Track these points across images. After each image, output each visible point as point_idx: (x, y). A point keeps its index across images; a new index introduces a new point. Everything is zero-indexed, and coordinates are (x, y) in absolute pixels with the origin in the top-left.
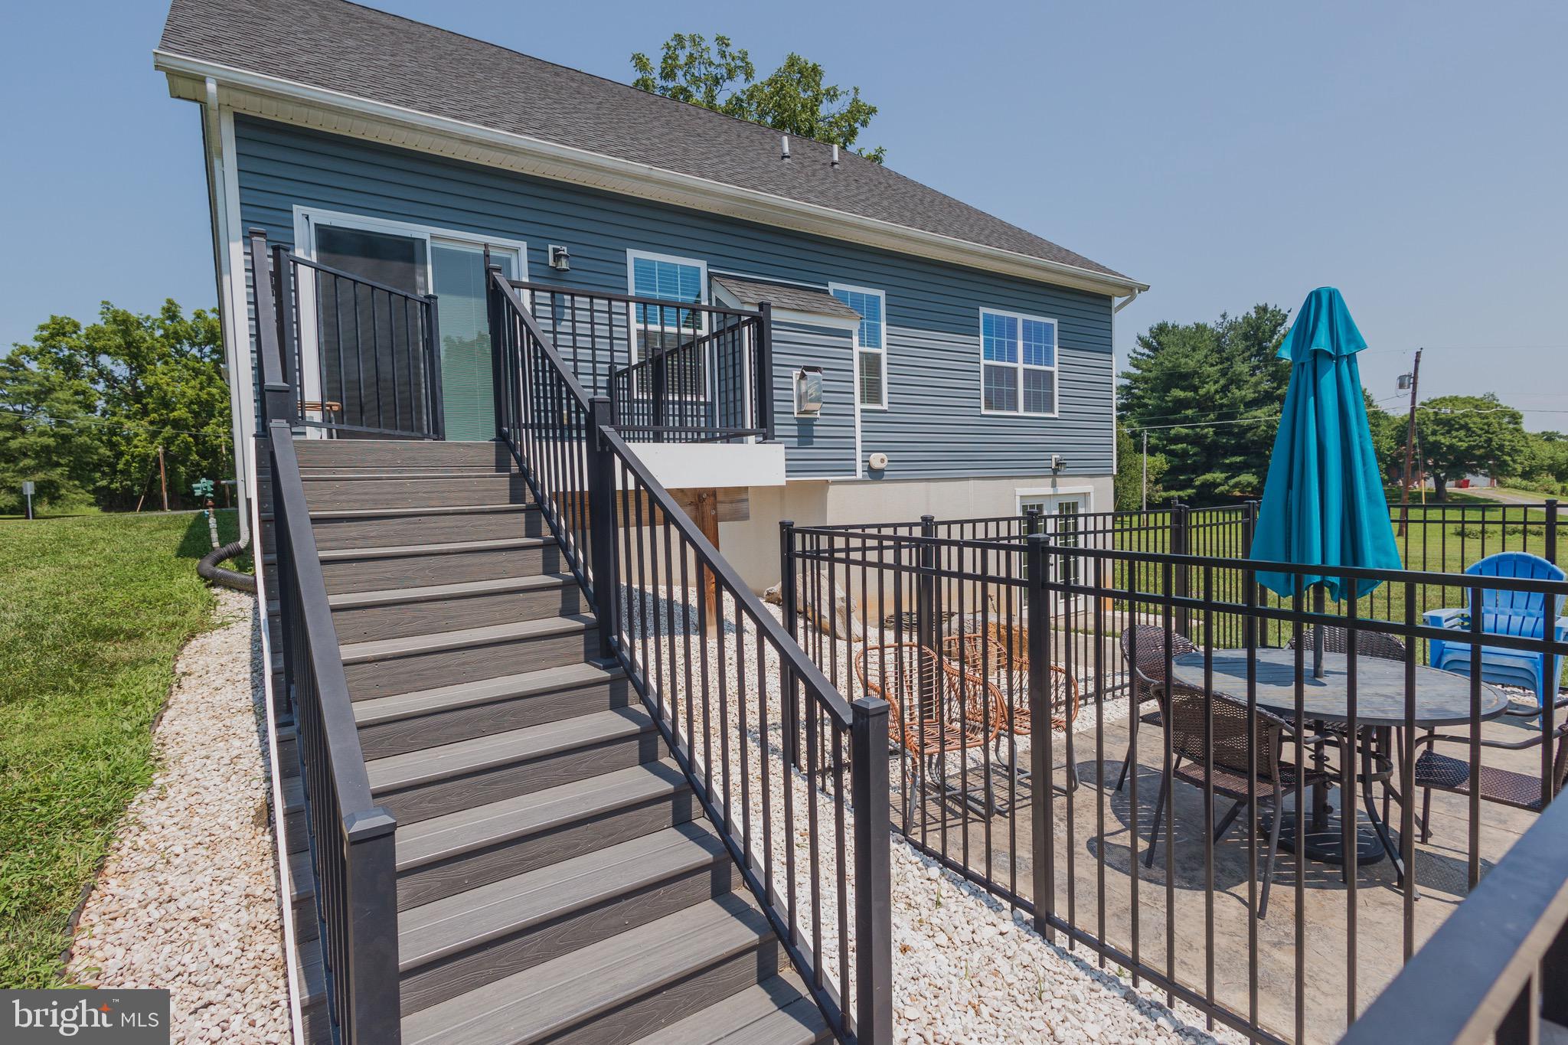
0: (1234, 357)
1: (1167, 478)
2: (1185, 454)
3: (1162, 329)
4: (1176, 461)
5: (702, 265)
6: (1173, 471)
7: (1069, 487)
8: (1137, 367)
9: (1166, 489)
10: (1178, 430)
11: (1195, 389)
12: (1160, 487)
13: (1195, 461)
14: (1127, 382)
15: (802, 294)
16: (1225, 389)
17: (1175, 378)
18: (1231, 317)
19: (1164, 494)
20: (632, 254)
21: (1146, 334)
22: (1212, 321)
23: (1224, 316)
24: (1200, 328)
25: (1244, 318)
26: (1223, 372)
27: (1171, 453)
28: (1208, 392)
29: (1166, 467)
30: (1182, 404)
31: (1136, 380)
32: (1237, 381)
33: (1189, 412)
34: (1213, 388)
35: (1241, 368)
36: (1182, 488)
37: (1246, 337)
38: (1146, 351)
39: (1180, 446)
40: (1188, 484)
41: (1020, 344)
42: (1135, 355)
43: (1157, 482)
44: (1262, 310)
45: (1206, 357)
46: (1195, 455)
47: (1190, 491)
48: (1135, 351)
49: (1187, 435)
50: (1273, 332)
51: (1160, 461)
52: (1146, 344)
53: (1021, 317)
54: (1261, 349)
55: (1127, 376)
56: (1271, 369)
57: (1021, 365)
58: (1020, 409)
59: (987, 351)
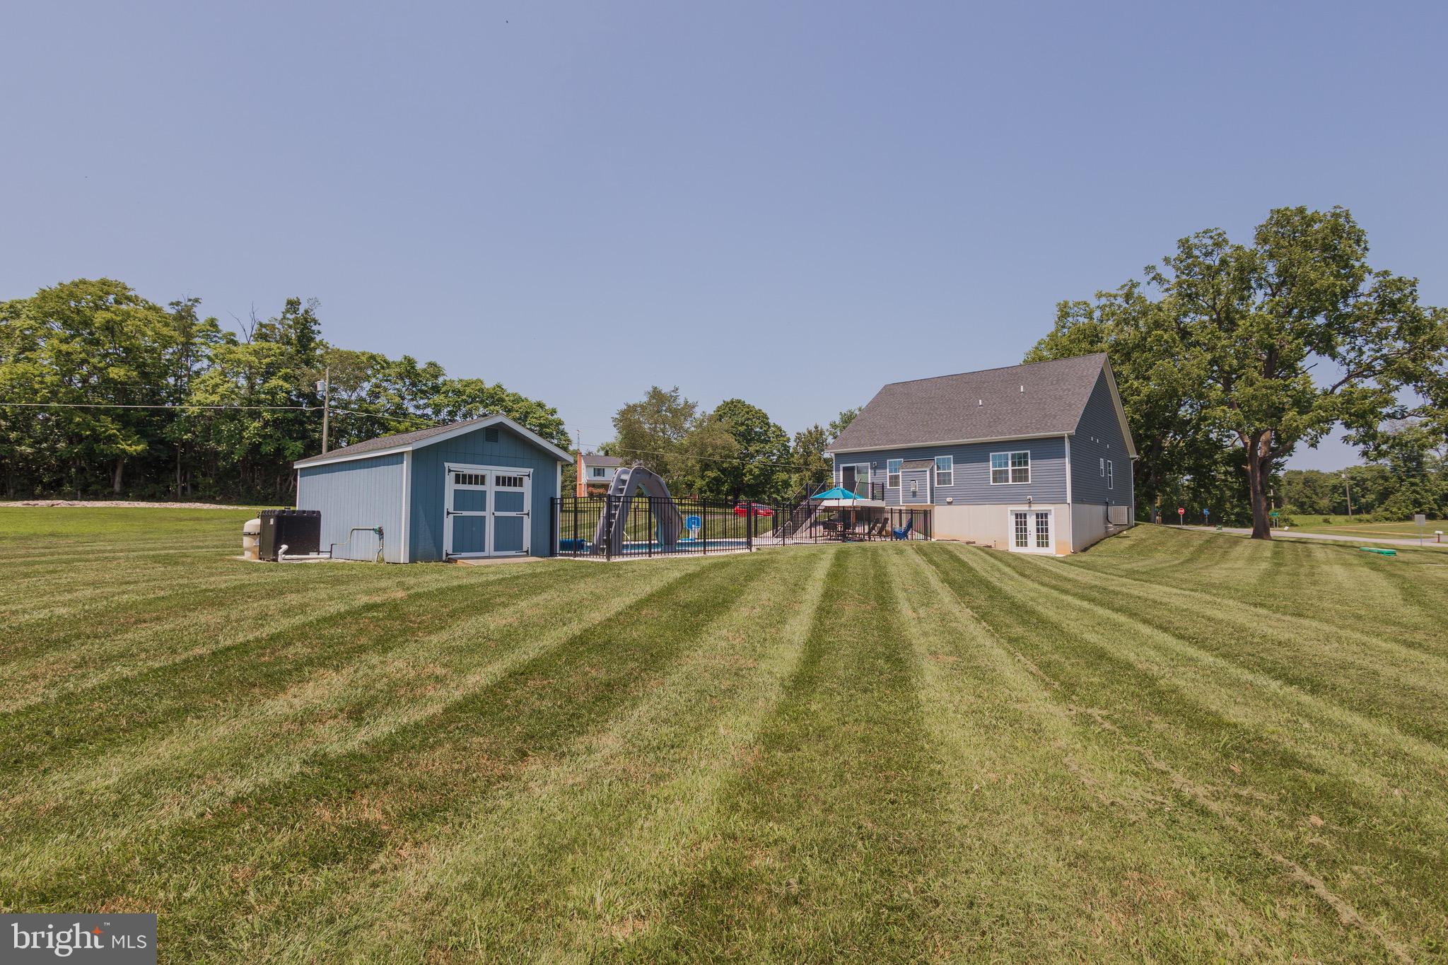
5: (901, 460)
7: (1038, 508)
15: (921, 462)
20: (887, 461)
41: (1010, 462)
53: (1010, 454)
57: (1010, 468)
58: (1010, 482)
59: (994, 466)
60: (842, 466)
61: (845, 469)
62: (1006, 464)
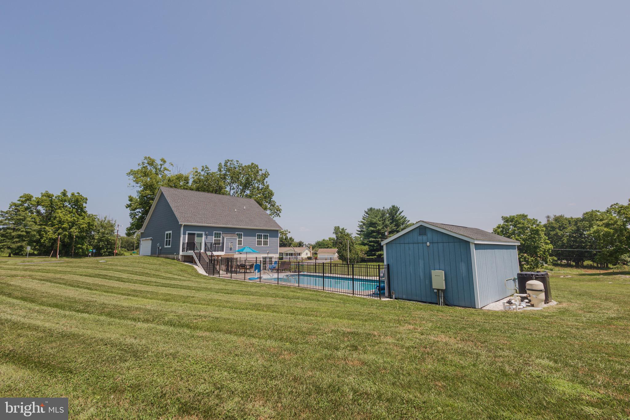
0: (386, 219)
1: (369, 253)
2: (373, 246)
3: (371, 209)
4: (371, 248)
5: (221, 232)
6: (371, 251)
7: (270, 255)
8: (364, 219)
9: (367, 256)
10: (371, 239)
11: (376, 227)
12: (366, 255)
13: (376, 248)
14: (362, 224)
15: (232, 235)
16: (383, 228)
17: (372, 224)
18: (386, 208)
19: (368, 257)
20: (214, 232)
21: (367, 210)
22: (382, 209)
23: (384, 208)
24: (378, 211)
25: (390, 209)
26: (383, 223)
27: (370, 245)
28: (379, 229)
29: (368, 249)
30: (373, 232)
31: (364, 224)
32: (386, 226)
33: (374, 234)
34: (380, 228)
35: (387, 222)
36: (372, 256)
37: (389, 214)
38: (367, 215)
39: (372, 243)
40: (375, 255)
41: (263, 238)
42: (365, 216)
43: (366, 253)
44: (393, 207)
45: (378, 219)
46: (377, 246)
47: (376, 257)
48: (364, 215)
49: (374, 241)
50: (396, 214)
51: (366, 248)
52: (367, 213)
53: (263, 234)
54: (393, 217)
55: (362, 222)
56: (395, 223)
57: (263, 240)
58: (262, 246)
59: (258, 239)
60: (187, 232)
61: (189, 234)
62: (261, 239)
